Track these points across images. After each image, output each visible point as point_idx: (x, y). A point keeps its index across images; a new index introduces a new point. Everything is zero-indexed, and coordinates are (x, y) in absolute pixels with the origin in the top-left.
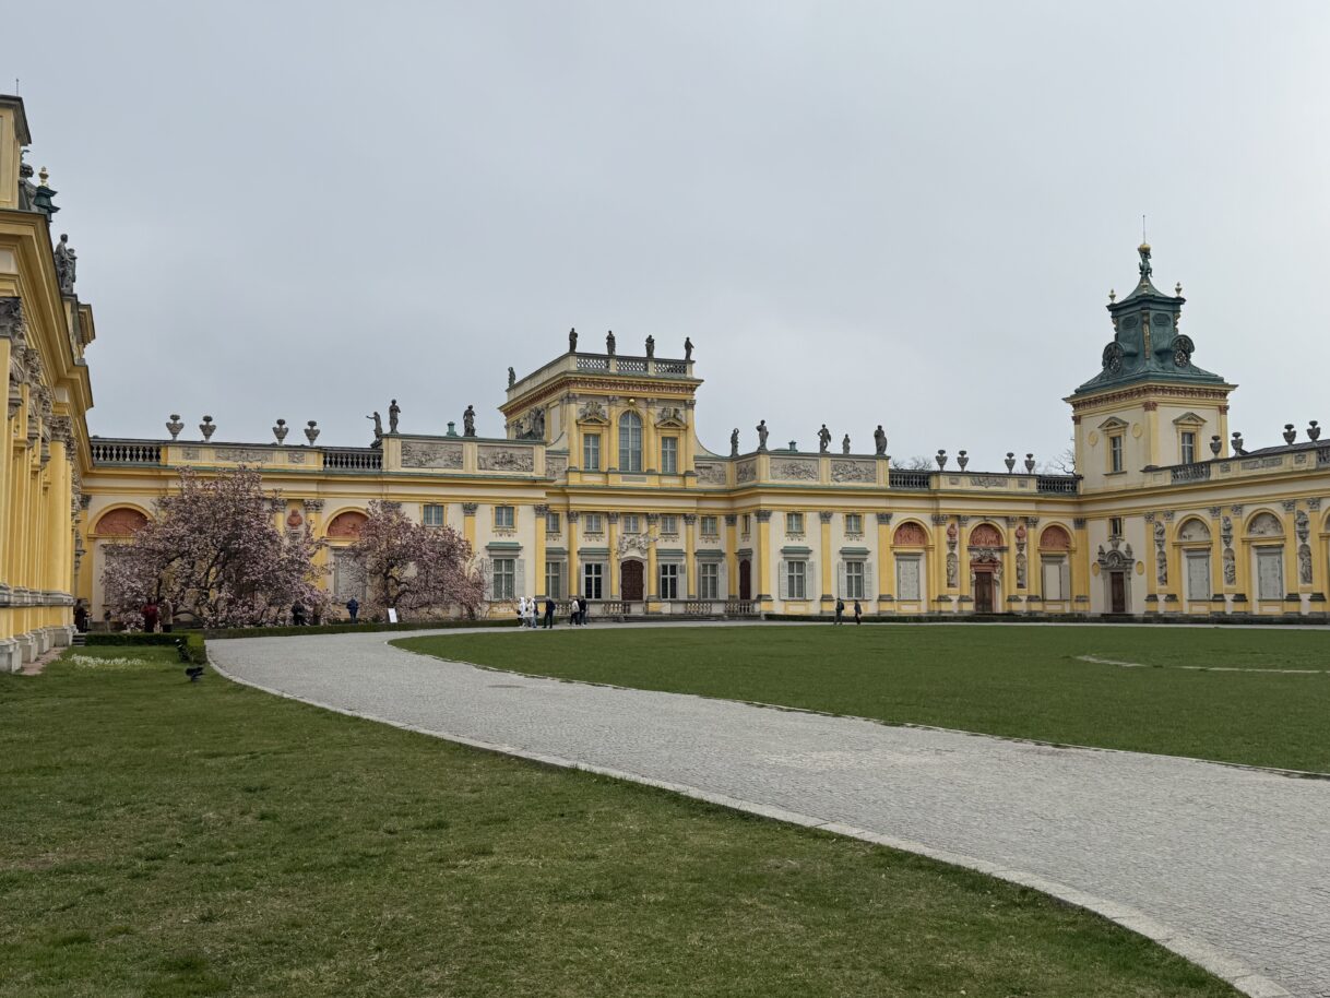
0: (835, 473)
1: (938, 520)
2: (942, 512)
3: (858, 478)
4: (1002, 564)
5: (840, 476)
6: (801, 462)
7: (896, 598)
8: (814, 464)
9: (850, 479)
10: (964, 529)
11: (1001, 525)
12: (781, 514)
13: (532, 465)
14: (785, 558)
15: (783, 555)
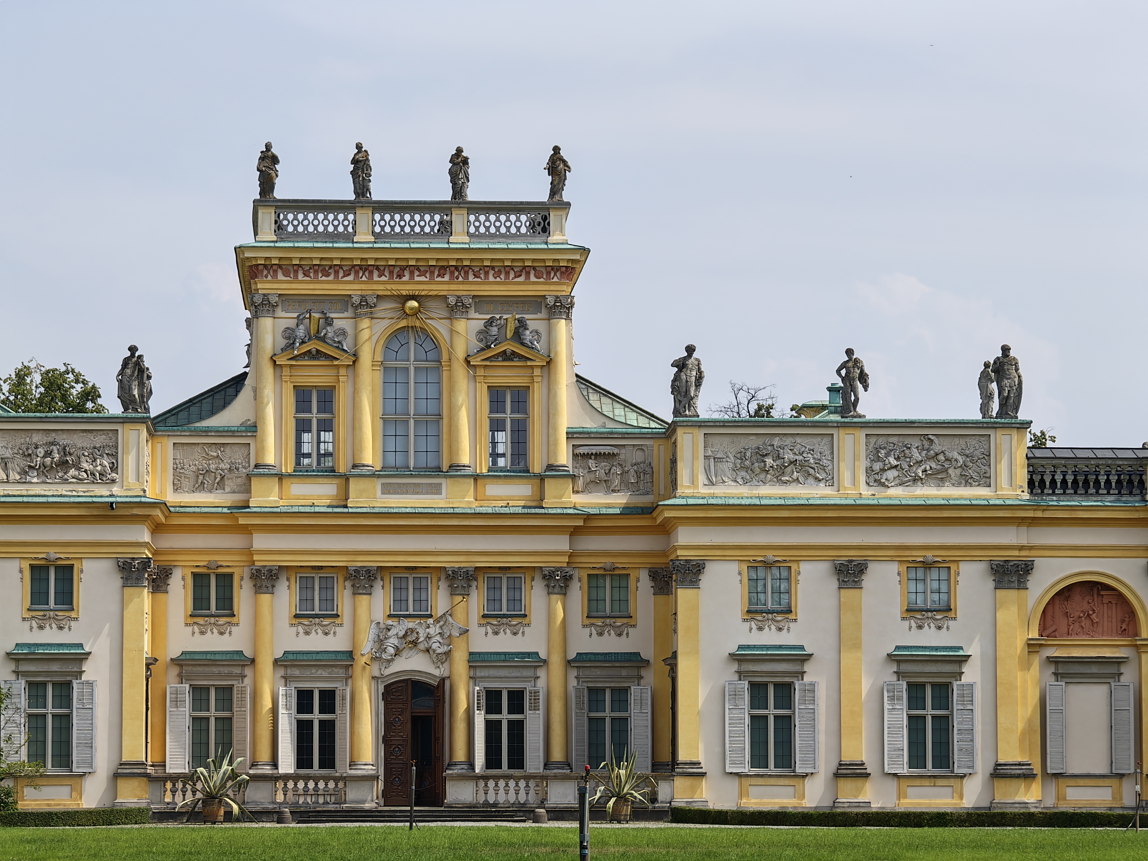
0: (877, 466)
3: (939, 476)
5: (892, 474)
6: (788, 441)
7: (1037, 769)
8: (821, 446)
9: (916, 480)
12: (733, 568)
13: (114, 468)
14: (741, 674)
15: (735, 667)
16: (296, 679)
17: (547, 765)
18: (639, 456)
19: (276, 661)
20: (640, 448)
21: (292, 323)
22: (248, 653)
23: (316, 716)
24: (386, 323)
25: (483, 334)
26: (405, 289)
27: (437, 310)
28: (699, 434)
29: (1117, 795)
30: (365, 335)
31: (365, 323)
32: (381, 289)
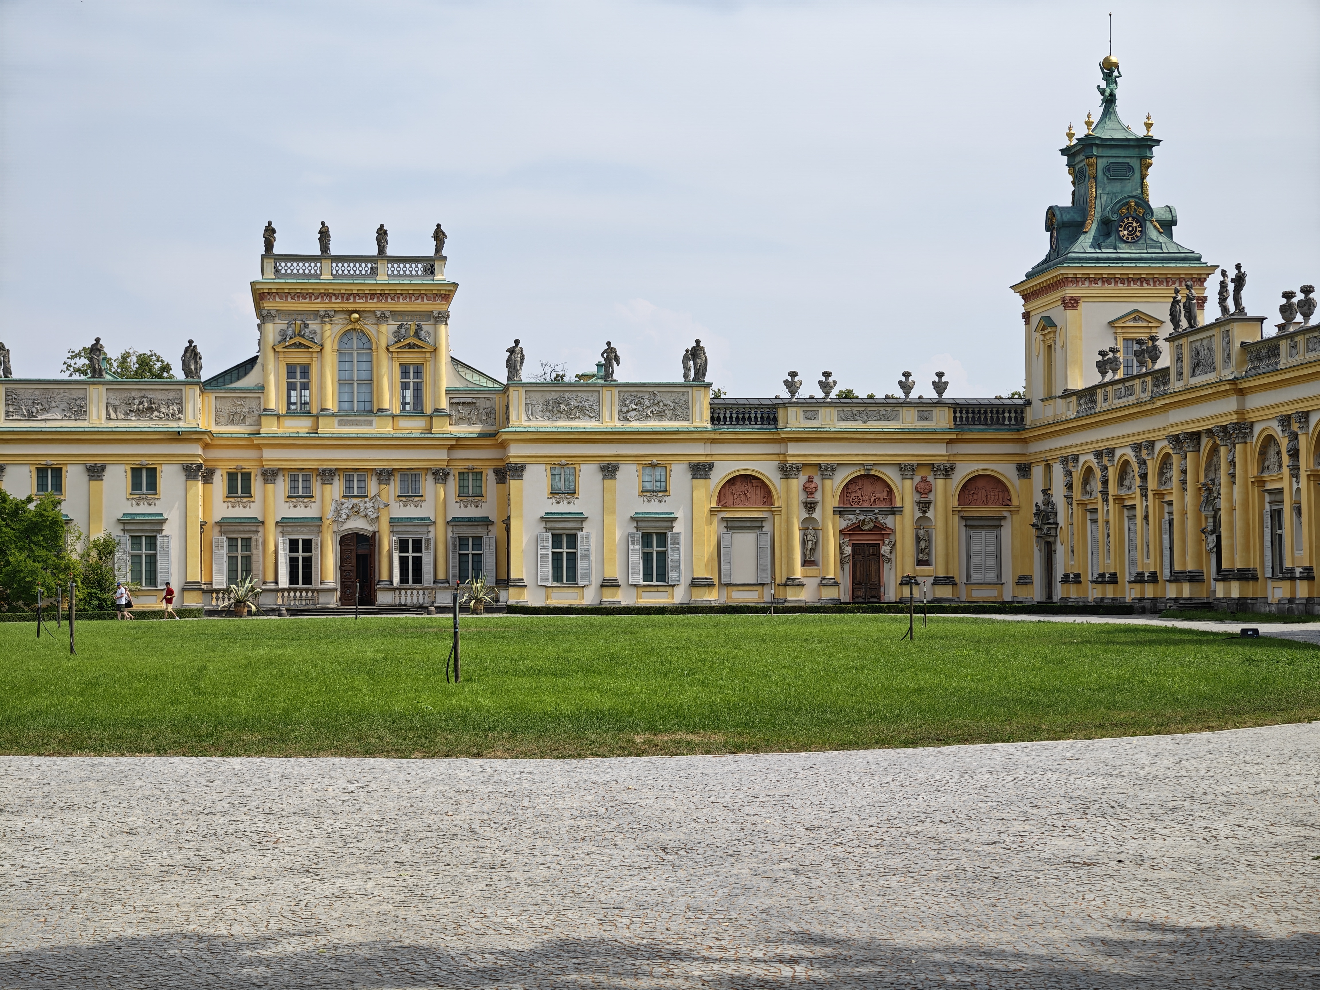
0: (625, 409)
1: (786, 471)
2: (791, 460)
3: (660, 415)
4: (893, 531)
5: (633, 413)
6: (574, 395)
7: (716, 581)
8: (593, 398)
9: (647, 417)
10: (828, 483)
11: (891, 476)
12: (542, 468)
13: (180, 412)
14: (547, 529)
15: (544, 524)
16: (289, 533)
17: (435, 582)
18: (488, 404)
19: (277, 523)
20: (488, 399)
21: (285, 327)
22: (260, 519)
23: (301, 555)
24: (340, 327)
25: (397, 333)
26: (351, 307)
27: (370, 320)
28: (522, 391)
29: (761, 596)
30: (328, 333)
31: (328, 327)
32: (337, 307)
